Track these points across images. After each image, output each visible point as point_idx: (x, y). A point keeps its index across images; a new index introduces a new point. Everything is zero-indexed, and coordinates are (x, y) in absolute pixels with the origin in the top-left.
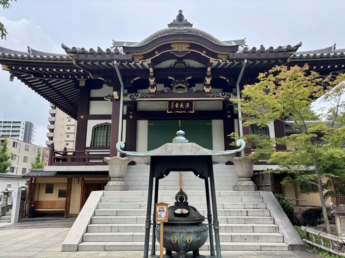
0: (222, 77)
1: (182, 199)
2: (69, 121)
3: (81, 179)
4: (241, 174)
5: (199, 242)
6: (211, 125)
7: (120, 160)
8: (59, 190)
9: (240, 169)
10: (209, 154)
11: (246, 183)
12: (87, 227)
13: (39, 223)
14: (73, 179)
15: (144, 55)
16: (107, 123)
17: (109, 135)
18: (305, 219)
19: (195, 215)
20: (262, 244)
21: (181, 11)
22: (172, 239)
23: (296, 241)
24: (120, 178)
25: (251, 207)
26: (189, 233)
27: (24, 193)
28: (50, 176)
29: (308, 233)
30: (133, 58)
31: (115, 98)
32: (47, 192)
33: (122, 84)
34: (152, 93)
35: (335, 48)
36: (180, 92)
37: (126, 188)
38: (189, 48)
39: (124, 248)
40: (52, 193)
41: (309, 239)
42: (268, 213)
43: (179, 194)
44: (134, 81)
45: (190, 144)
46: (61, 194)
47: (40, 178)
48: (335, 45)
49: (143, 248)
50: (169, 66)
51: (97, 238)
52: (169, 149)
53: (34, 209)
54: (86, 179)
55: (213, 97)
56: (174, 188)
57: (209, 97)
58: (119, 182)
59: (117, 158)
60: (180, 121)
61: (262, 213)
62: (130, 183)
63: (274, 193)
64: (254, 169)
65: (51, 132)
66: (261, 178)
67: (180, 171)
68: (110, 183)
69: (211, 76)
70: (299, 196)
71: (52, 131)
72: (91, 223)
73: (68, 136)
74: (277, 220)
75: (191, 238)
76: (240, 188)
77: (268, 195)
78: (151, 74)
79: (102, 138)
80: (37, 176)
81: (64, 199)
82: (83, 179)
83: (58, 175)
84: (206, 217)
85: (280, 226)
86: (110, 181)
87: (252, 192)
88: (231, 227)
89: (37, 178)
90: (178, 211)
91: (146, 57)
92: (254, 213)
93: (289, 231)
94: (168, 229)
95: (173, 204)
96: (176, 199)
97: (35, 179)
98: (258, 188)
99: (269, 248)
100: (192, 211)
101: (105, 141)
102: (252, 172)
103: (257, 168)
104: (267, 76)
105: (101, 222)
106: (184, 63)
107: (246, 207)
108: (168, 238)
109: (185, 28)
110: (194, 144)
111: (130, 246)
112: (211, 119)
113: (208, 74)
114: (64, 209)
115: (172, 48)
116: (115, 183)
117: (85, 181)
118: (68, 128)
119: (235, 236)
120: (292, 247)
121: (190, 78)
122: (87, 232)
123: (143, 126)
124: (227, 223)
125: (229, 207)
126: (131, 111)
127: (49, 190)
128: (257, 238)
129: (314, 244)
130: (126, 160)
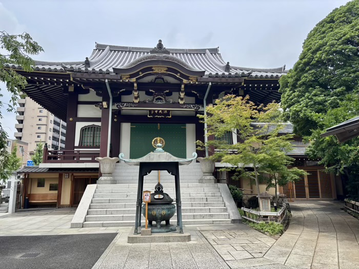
0: (194, 92)
1: (159, 189)
2: (40, 111)
3: (70, 174)
4: (204, 171)
5: (169, 214)
6: (185, 128)
7: (110, 160)
8: (50, 184)
9: (205, 166)
10: (176, 161)
11: (208, 177)
12: (88, 211)
13: (35, 212)
14: (64, 174)
15: (130, 75)
16: (93, 125)
17: (95, 135)
18: (250, 204)
19: (167, 198)
20: (214, 220)
21: (160, 41)
22: (153, 213)
23: (237, 217)
24: (110, 174)
25: (210, 195)
26: (163, 209)
27: (19, 187)
28: (43, 172)
29: (245, 212)
30: (121, 77)
31: (104, 107)
32: (38, 186)
33: (111, 97)
34: (136, 103)
35: (284, 69)
36: (159, 103)
37: (114, 182)
38: (167, 71)
39: (117, 225)
40: (44, 186)
41: (246, 216)
42: (221, 199)
43: (157, 185)
44: (120, 92)
45: (166, 153)
46: (52, 188)
47: (33, 174)
48: (285, 66)
49: (134, 224)
50: (150, 81)
51: (96, 219)
52: (152, 157)
53: (28, 201)
54: (75, 174)
55: (185, 108)
56: (153, 181)
57: (183, 108)
58: (109, 177)
59: (108, 159)
60: (159, 124)
61: (217, 199)
62: (116, 178)
63: (228, 185)
64: (216, 166)
65: (19, 123)
66: (220, 173)
67: (158, 170)
68: (102, 178)
69: (184, 91)
70: (253, 188)
71: (21, 122)
72: (90, 208)
73: (39, 128)
74: (227, 204)
75: (164, 212)
76: (204, 181)
77: (223, 186)
78: (136, 88)
79: (89, 138)
80: (32, 172)
81: (56, 192)
82: (72, 174)
83: (51, 171)
84: (175, 200)
85: (229, 208)
86: (101, 176)
87: (212, 184)
88: (194, 209)
89: (30, 174)
90: (156, 197)
91: (132, 76)
92: (212, 200)
93: (233, 211)
94: (151, 207)
95: (153, 192)
96: (156, 189)
97: (28, 175)
98: (218, 181)
99: (218, 222)
100: (166, 196)
101: (92, 141)
102: (214, 168)
103: (218, 165)
104: (221, 101)
105: (98, 207)
106: (163, 79)
107: (207, 195)
108: (150, 213)
109: (164, 55)
110: (168, 153)
111: (122, 223)
112: (185, 123)
113: (182, 90)
114: (56, 201)
115: (153, 70)
116: (105, 178)
117: (74, 176)
118: (40, 120)
119: (196, 215)
120: (234, 221)
121: (168, 91)
122: (88, 215)
123: (126, 128)
124: (192, 206)
125: (194, 195)
126: (116, 115)
127: (41, 184)
128: (211, 216)
129: (247, 218)
130: (115, 160)
